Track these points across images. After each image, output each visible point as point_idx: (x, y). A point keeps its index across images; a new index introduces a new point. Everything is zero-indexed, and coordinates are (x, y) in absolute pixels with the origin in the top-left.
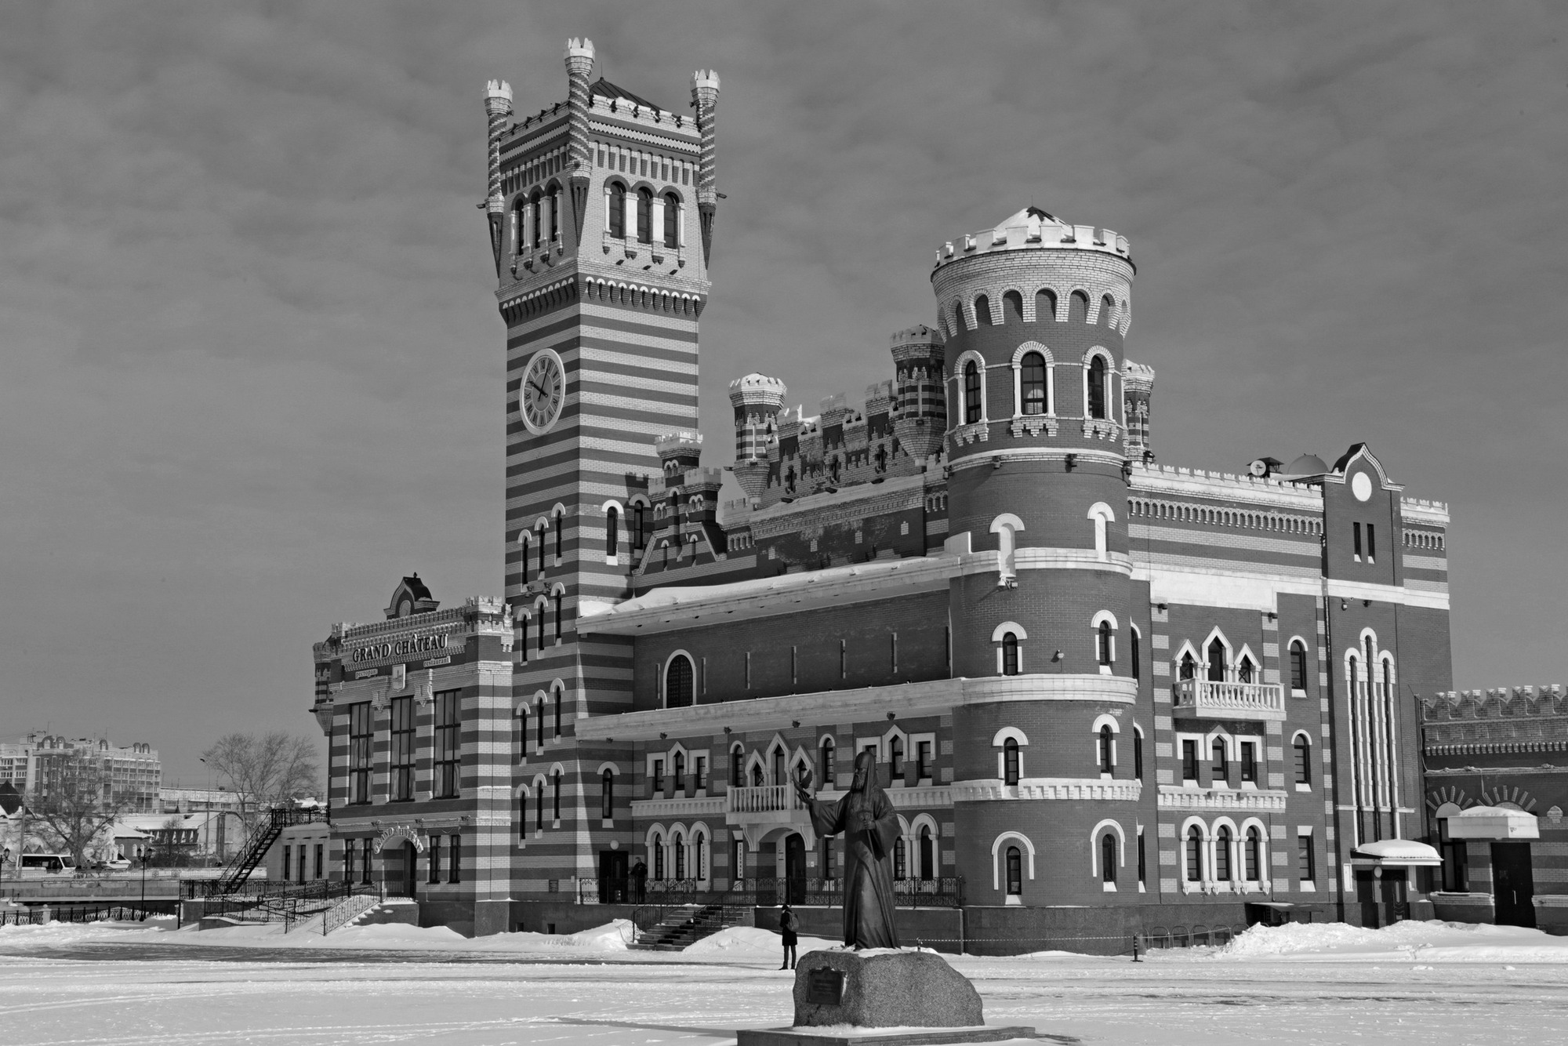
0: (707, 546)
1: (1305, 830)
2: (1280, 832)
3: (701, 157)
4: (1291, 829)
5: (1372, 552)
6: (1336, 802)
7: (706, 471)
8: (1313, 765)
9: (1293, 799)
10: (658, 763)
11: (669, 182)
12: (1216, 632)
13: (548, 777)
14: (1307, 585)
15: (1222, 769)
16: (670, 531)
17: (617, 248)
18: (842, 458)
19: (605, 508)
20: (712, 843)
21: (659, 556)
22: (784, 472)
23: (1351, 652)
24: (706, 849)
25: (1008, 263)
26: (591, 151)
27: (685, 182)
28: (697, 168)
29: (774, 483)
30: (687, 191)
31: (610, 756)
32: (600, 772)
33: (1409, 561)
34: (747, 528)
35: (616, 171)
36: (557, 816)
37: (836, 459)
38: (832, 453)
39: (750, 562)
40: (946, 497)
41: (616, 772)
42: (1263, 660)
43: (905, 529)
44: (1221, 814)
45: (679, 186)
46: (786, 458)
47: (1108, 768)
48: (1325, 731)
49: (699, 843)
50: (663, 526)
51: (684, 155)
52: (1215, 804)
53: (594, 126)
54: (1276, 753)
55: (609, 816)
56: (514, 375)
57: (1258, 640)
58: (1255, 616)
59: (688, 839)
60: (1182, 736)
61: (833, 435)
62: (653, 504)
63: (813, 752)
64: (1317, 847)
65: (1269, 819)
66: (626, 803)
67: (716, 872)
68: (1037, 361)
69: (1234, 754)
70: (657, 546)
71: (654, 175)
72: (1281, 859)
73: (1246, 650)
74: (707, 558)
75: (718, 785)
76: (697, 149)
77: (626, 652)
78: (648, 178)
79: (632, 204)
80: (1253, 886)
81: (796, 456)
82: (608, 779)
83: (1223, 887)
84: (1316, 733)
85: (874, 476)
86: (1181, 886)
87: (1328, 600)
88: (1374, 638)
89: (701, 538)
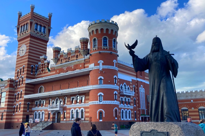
0: (47, 71)
1: (135, 112)
2: (133, 112)
3: (49, 23)
4: (134, 112)
5: (142, 76)
6: (139, 108)
7: (48, 61)
8: (136, 103)
9: (134, 107)
10: (37, 102)
11: (44, 25)
12: (125, 83)
13: (19, 104)
14: (135, 79)
15: (126, 103)
16: (41, 69)
17: (36, 32)
18: (70, 57)
19: (31, 66)
20: (45, 114)
21: (39, 73)
22: (61, 59)
23: (140, 88)
24: (44, 115)
25: (102, 24)
26: (33, 19)
27: (47, 26)
28: (48, 24)
29: (59, 61)
30: (47, 27)
31: (29, 101)
32: (27, 103)
33: (146, 78)
34: (54, 68)
35: (37, 22)
36: (20, 110)
37: (69, 57)
38: (69, 56)
39: (54, 72)
40: (89, 61)
41: (30, 103)
42: (130, 88)
43: (81, 66)
44: (126, 109)
45: (46, 26)
46: (61, 58)
47: (116, 100)
48: (137, 98)
49: (43, 114)
50: (40, 68)
51: (47, 22)
52: (125, 107)
53: (34, 16)
54: (132, 101)
55: (28, 110)
56: (19, 49)
57: (130, 85)
58: (129, 82)
59: (41, 113)
60: (121, 97)
61: (69, 54)
62: (39, 66)
63: (63, 99)
64: (137, 114)
65: (131, 110)
66: (31, 108)
67: (45, 118)
68: (106, 39)
69: (127, 100)
70: (39, 71)
71: (42, 24)
72: (133, 116)
73: (128, 86)
74: (47, 72)
75: (47, 105)
76: (49, 22)
77: (33, 86)
78: (41, 24)
79: (39, 27)
80: (129, 119)
81: (63, 57)
82: (28, 105)
83: (126, 119)
84: (136, 98)
85: (76, 59)
86: (121, 119)
87: (137, 81)
88: (142, 86)
89: (46, 70)
